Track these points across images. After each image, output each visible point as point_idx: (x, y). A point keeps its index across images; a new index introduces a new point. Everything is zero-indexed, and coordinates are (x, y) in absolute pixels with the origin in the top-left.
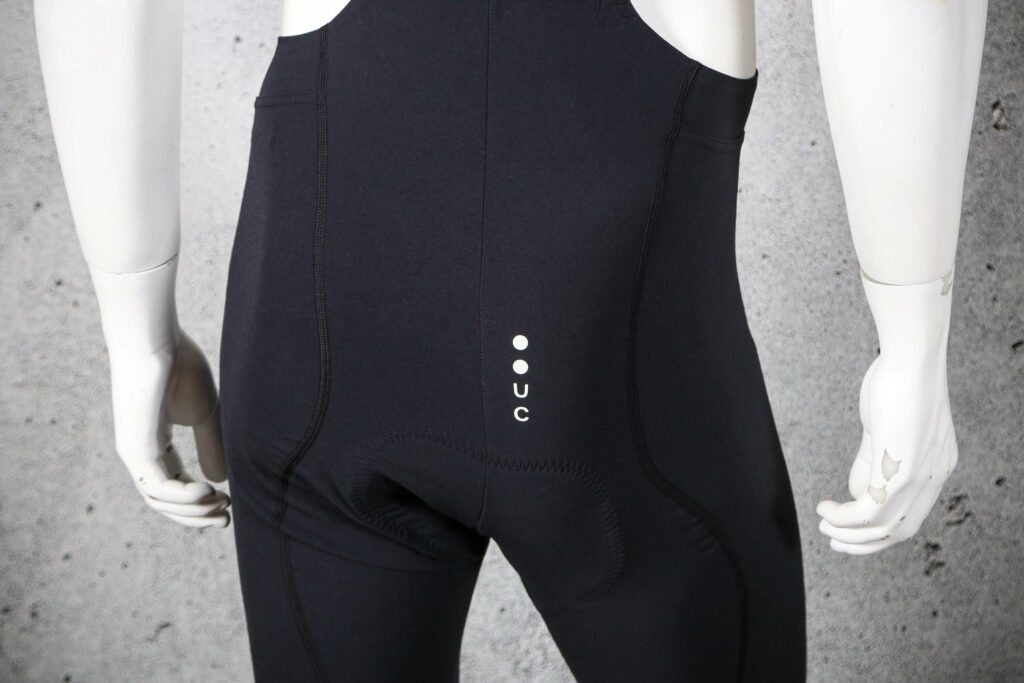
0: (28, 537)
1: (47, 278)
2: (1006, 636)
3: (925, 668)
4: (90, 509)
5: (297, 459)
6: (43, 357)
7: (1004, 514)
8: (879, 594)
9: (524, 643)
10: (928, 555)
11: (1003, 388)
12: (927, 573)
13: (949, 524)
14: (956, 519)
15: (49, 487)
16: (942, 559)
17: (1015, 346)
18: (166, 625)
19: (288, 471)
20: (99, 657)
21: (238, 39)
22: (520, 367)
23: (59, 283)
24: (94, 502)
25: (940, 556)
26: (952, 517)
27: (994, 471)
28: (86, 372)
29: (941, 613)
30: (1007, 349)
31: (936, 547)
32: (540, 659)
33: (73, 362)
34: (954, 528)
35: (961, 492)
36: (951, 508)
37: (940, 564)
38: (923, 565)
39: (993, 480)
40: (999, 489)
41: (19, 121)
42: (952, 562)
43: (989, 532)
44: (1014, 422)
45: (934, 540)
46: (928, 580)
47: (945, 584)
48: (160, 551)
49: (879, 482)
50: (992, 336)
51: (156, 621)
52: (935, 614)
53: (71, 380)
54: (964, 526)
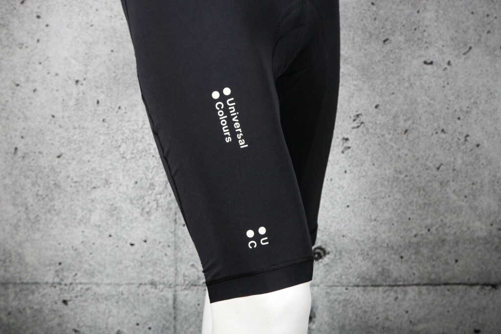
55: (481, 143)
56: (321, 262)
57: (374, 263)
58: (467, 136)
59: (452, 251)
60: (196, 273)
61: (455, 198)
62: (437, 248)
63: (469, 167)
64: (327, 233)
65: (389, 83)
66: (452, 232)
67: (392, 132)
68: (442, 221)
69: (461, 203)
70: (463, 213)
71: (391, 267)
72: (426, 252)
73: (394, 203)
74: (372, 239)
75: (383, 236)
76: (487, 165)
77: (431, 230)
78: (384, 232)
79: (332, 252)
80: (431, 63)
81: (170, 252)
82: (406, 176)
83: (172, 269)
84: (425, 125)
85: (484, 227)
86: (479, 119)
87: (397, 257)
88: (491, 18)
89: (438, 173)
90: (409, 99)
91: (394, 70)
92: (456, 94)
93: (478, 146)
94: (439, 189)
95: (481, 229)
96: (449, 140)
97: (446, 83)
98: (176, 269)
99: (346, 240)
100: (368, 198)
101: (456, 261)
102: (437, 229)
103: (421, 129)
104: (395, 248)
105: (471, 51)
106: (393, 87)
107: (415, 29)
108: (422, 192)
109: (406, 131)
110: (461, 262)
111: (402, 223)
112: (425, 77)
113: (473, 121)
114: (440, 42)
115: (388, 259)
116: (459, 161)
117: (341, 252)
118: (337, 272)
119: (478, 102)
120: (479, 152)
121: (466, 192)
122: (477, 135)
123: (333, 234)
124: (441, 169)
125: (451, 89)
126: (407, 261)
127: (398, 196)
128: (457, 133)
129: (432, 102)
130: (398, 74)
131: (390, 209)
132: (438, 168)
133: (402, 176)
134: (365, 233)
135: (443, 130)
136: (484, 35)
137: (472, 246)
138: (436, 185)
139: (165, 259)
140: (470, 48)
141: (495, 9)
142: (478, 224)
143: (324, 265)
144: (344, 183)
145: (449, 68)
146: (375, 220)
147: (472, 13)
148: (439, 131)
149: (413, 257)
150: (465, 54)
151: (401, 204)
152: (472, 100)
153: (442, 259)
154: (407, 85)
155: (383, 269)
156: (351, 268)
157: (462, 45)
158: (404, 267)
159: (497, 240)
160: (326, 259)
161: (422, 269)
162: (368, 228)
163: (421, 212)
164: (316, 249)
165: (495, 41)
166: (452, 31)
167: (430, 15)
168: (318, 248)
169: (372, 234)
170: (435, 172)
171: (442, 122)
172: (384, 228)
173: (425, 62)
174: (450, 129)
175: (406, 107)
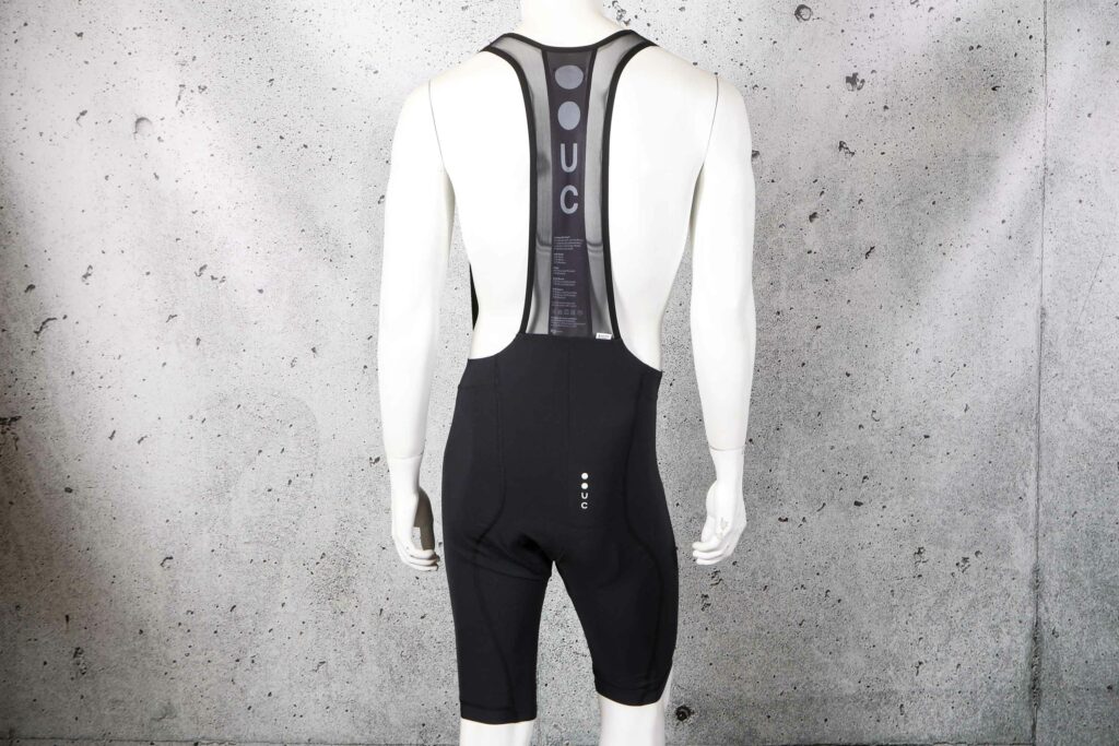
0: (251, 621)
1: (263, 488)
2: (739, 638)
3: (702, 656)
4: (283, 605)
6: (260, 528)
7: (737, 579)
10: (703, 600)
12: (703, 609)
13: (711, 584)
14: (715, 582)
15: (262, 595)
18: (324, 663)
19: (482, 537)
20: (287, 682)
21: (365, 367)
23: (270, 490)
24: (285, 601)
25: (708, 601)
26: (713, 582)
28: (283, 535)
29: (709, 629)
31: (706, 596)
33: (276, 530)
34: (714, 587)
35: (717, 570)
36: (713, 577)
37: (710, 605)
38: (701, 606)
39: (731, 563)
40: (734, 567)
41: (251, 410)
42: (713, 603)
43: (730, 588)
45: (705, 594)
46: (703, 613)
47: (711, 614)
48: (320, 625)
49: (719, 531)
51: (317, 661)
52: (706, 629)
53: (275, 539)
54: (719, 585)
55: (842, 599)
56: (686, 722)
57: (741, 723)
58: (828, 591)
59: (821, 710)
61: (820, 654)
62: (804, 707)
63: (831, 623)
64: (691, 692)
65: (746, 540)
66: (820, 689)
67: (751, 588)
68: (808, 678)
69: (826, 660)
70: (829, 670)
71: (759, 727)
72: (793, 711)
73: (757, 661)
74: (737, 698)
75: (749, 695)
76: (850, 621)
77: (797, 688)
78: (749, 691)
79: (697, 712)
80: (786, 520)
82: (768, 633)
84: (784, 581)
85: (852, 684)
86: (839, 574)
87: (764, 717)
88: (843, 476)
89: (800, 629)
90: (766, 556)
92: (813, 550)
93: (839, 601)
94: (803, 645)
95: (849, 687)
96: (810, 596)
97: (802, 539)
99: (711, 699)
100: (731, 656)
101: (826, 720)
102: (803, 687)
103: (781, 585)
104: (762, 707)
105: (825, 507)
106: (750, 544)
107: (769, 487)
108: (785, 649)
109: (766, 587)
110: (830, 722)
111: (767, 680)
112: (781, 534)
113: (833, 576)
114: (794, 499)
115: (754, 719)
116: (822, 617)
117: (706, 712)
118: (703, 733)
119: (837, 558)
120: (841, 608)
121: (831, 648)
122: (838, 590)
123: (697, 693)
124: (803, 625)
125: (808, 545)
127: (762, 653)
128: (817, 589)
129: (790, 558)
130: (754, 531)
131: (754, 667)
132: (800, 625)
133: (764, 633)
134: (729, 692)
135: (802, 586)
136: (837, 492)
137: (841, 704)
138: (800, 641)
140: (824, 504)
141: (845, 467)
142: (845, 681)
143: (689, 726)
144: (705, 640)
145: (804, 524)
146: (739, 678)
147: (823, 471)
148: (799, 588)
149: (780, 716)
150: (819, 510)
151: (765, 661)
152: (830, 556)
153: (810, 718)
154: (763, 541)
155: (750, 729)
156: (717, 728)
157: (815, 501)
158: (771, 727)
159: (866, 698)
160: (691, 719)
161: (790, 728)
162: (732, 686)
163: (785, 670)
164: (679, 708)
165: (848, 498)
166: (804, 488)
167: (782, 473)
168: (682, 707)
169: (736, 692)
170: (797, 629)
171: (801, 577)
172: (749, 686)
173: (780, 519)
174: (809, 584)
175: (764, 563)
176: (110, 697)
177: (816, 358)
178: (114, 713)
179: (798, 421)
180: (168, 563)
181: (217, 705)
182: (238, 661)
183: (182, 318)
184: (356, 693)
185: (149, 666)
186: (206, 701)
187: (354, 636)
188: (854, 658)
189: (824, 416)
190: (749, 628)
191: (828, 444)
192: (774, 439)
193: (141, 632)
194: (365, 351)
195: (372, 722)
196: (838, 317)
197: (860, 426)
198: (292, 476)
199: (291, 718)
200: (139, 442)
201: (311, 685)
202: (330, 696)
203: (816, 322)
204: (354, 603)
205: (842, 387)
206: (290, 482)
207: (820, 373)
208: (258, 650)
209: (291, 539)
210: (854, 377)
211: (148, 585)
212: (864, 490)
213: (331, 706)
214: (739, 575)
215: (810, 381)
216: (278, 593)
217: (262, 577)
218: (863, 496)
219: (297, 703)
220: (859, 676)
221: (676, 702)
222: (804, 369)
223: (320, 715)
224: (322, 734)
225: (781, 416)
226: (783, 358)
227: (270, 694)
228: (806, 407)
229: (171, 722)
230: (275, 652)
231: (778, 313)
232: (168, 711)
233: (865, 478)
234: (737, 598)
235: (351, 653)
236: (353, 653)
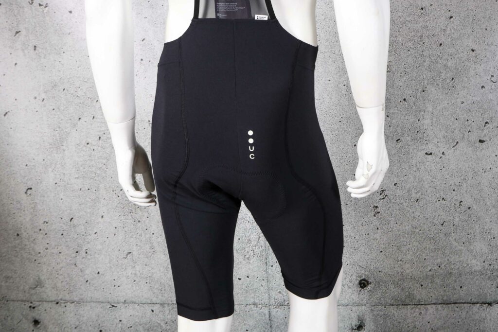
0: (83, 227)
1: (84, 142)
2: (400, 234)
3: (375, 246)
4: (102, 217)
5: (180, 178)
6: (84, 168)
7: (397, 195)
8: (360, 224)
9: (247, 249)
10: (375, 210)
11: (394, 154)
12: (374, 216)
13: (380, 199)
14: (383, 197)
15: (89, 211)
16: (379, 211)
17: (397, 141)
18: (130, 253)
19: (177, 182)
20: (108, 265)
21: (142, 60)
22: (251, 141)
23: (88, 144)
24: (103, 214)
26: (381, 197)
27: (393, 181)
28: (98, 172)
29: (379, 228)
30: (395, 142)
31: (377, 207)
32: (252, 254)
33: (94, 169)
34: (382, 201)
35: (383, 189)
36: (381, 194)
37: (379, 212)
38: (373, 213)
39: (393, 184)
40: (395, 187)
41: (72, 92)
42: (382, 211)
43: (393, 201)
44: (399, 165)
45: (376, 205)
46: (375, 218)
47: (380, 219)
48: (126, 229)
49: (366, 172)
50: (390, 138)
51: (126, 252)
52: (378, 229)
53: (94, 175)
54: (385, 199)
55: (471, 206)
56: (366, 289)
57: (403, 289)
58: (461, 201)
59: (457, 280)
60: (282, 297)
61: (456, 244)
62: (446, 279)
63: (464, 223)
64: (368, 270)
65: (403, 168)
66: (457, 267)
67: (407, 201)
68: (448, 260)
69: (460, 248)
70: (463, 254)
71: (415, 292)
72: (438, 281)
73: (413, 249)
74: (400, 274)
75: (408, 271)
76: (477, 221)
77: (441, 267)
78: (408, 269)
79: (373, 282)
80: (431, 154)
81: (264, 283)
82: (420, 230)
83: (267, 295)
84: (430, 196)
85: (479, 264)
86: (468, 190)
87: (419, 285)
88: (470, 122)
89: (442, 228)
90: (417, 179)
91: (405, 160)
92: (450, 174)
93: (469, 208)
94: (444, 238)
95: (477, 265)
96: (449, 205)
97: (442, 167)
98: (269, 295)
99: (382, 275)
100: (395, 246)
101: (461, 287)
102: (445, 266)
103: (428, 198)
104: (417, 279)
105: (458, 144)
106: (405, 171)
107: (418, 132)
108: (432, 241)
109: (418, 200)
110: (464, 288)
111: (420, 262)
112: (428, 164)
113: (464, 191)
114: (436, 140)
115: (412, 287)
116: (457, 219)
117: (379, 282)
118: (377, 296)
119: (467, 179)
120: (471, 213)
121: (464, 240)
122: (468, 201)
123: (373, 270)
124: (444, 225)
125: (446, 171)
126: (426, 288)
127: (416, 244)
128: (453, 200)
129: (434, 180)
130: (408, 162)
131: (411, 253)
132: (442, 225)
133: (417, 230)
134: (394, 269)
135: (443, 199)
136: (466, 134)
137: (471, 277)
138: (442, 236)
139: (262, 288)
140: (457, 142)
141: (472, 116)
142: (474, 261)
143: (368, 291)
144: (377, 236)
145: (443, 156)
146: (401, 260)
147: (456, 119)
148: (441, 200)
149: (430, 285)
150: (454, 147)
151: (418, 249)
152: (462, 177)
153: (450, 286)
154: (415, 169)
155: (409, 293)
156: (387, 293)
157: (451, 141)
158: (424, 292)
159: (489, 272)
160: (369, 287)
161: (436, 293)
162: (396, 266)
163: (432, 255)
164: (361, 281)
165: (474, 137)
166: (443, 132)
167: (427, 122)
168: (363, 280)
169: (399, 270)
170: (440, 227)
171: (442, 193)
172: (407, 266)
173: (426, 154)
174: (448, 197)
175: (416, 184)
176: (4, 275)
177: (449, 40)
178: (7, 284)
179: (438, 85)
180: (29, 192)
181: (68, 279)
182: (77, 252)
183: (23, 32)
184: (152, 271)
185: (25, 256)
186: (60, 277)
187: (148, 236)
188: (480, 246)
189: (456, 80)
190: (407, 228)
191: (459, 101)
192: (421, 99)
193: (18, 235)
194: (141, 49)
195: (163, 289)
196: (466, 9)
197: (483, 87)
198: (101, 134)
199: (113, 287)
200: (5, 115)
201: (123, 267)
202: (135, 274)
203: (449, 14)
204: (146, 215)
205: (469, 60)
206: (100, 137)
207: (452, 51)
208: (89, 246)
209: (104, 175)
210: (478, 52)
211: (19, 205)
212: (485, 132)
213: (137, 280)
214: (399, 192)
215: (446, 56)
216: (99, 209)
217: (88, 199)
218: (485, 136)
219: (116, 278)
220: (484, 257)
221: (359, 277)
222: (441, 48)
223: (131, 286)
224: (132, 297)
225: (426, 82)
226: (427, 40)
227: (98, 273)
228: (443, 75)
229: (41, 290)
230: (99, 247)
231: (422, 9)
232: (39, 284)
233: (486, 123)
234: (398, 207)
235: (147, 246)
236: (148, 246)
